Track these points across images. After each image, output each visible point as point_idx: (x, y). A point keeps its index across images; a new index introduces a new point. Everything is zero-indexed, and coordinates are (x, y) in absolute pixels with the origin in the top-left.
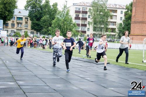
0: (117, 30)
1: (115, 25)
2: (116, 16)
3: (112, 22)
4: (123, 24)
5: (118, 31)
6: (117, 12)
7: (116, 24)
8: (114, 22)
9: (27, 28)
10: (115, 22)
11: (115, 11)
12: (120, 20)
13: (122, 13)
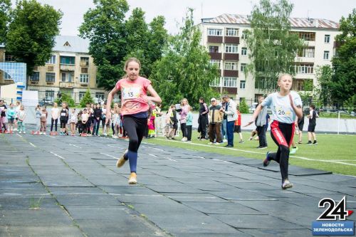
0: (317, 84)
1: (312, 72)
2: (313, 48)
3: (302, 64)
4: (331, 67)
5: (320, 87)
6: (314, 38)
7: (312, 69)
8: (307, 64)
9: (86, 83)
10: (312, 65)
11: (311, 36)
12: (324, 58)
13: (327, 39)
